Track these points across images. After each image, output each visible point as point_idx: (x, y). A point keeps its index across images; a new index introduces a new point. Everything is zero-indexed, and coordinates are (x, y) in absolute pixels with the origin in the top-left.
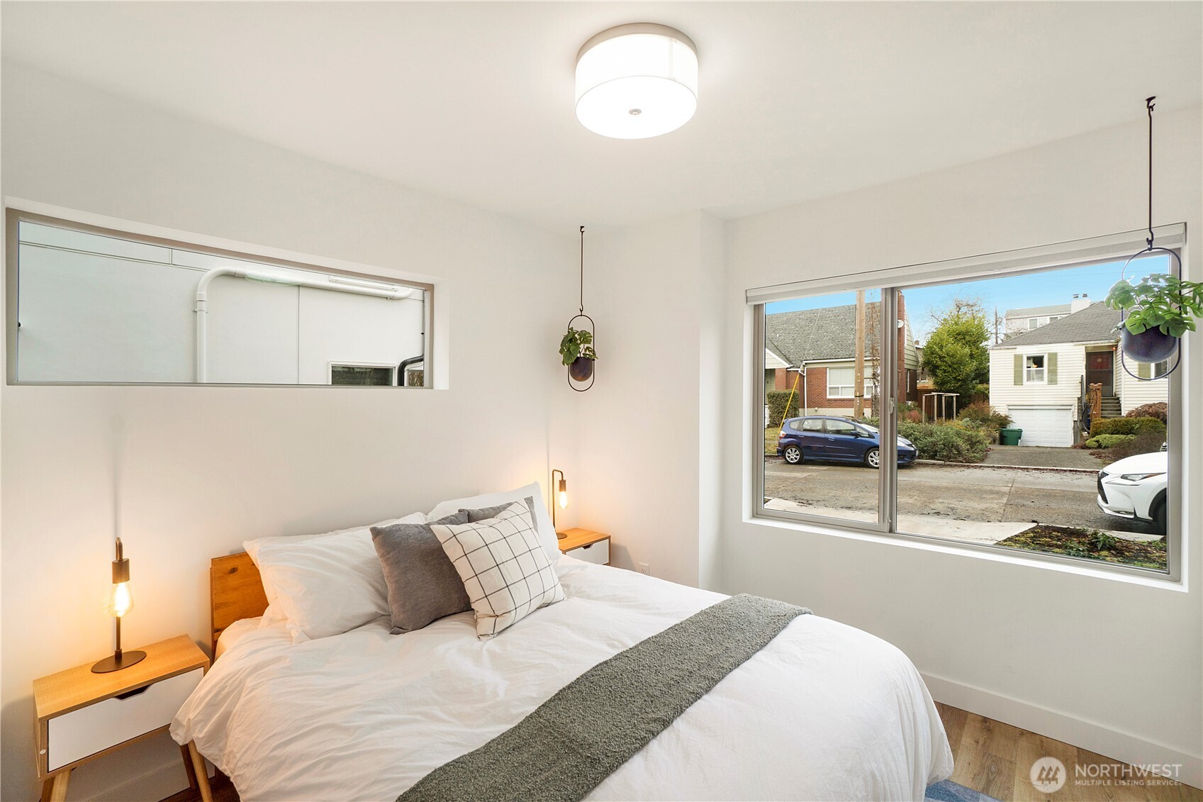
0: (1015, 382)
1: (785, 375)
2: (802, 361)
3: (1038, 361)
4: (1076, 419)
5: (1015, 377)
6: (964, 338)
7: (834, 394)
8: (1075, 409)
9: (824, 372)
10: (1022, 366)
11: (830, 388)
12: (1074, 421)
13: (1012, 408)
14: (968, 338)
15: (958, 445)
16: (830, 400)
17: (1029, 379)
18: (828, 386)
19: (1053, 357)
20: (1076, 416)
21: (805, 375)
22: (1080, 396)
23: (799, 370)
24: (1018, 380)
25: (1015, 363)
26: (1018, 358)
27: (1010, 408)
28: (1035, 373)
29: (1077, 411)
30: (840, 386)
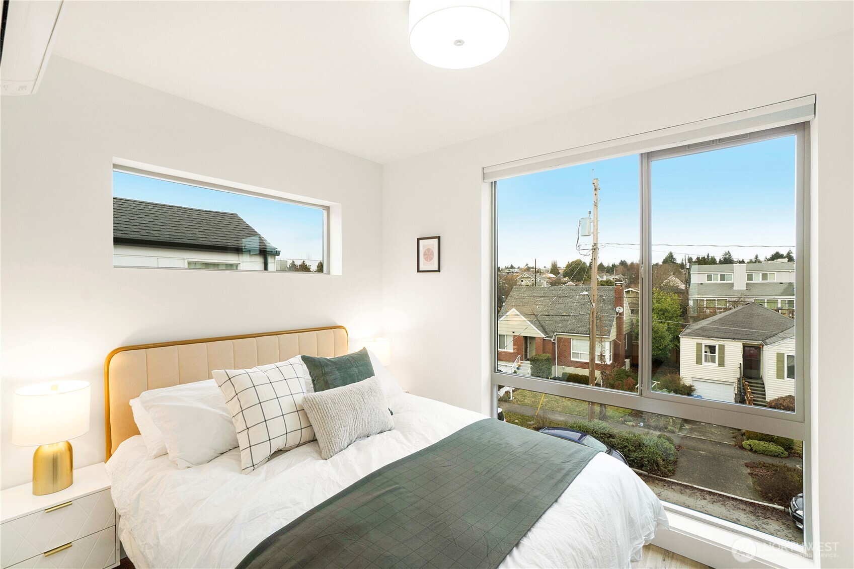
0: (697, 362)
1: (542, 343)
2: (554, 332)
3: (712, 349)
4: (737, 393)
5: (697, 358)
6: (664, 314)
7: (575, 358)
8: (736, 385)
9: (569, 341)
10: (701, 351)
11: (573, 353)
12: (735, 394)
13: (694, 379)
14: (666, 314)
15: (657, 461)
16: (573, 361)
17: (706, 361)
18: (572, 351)
19: (722, 348)
20: (737, 391)
21: (556, 342)
22: (739, 377)
23: (552, 339)
24: (699, 361)
25: (697, 349)
26: (699, 345)
27: (693, 379)
28: (710, 357)
29: (737, 387)
30: (580, 352)
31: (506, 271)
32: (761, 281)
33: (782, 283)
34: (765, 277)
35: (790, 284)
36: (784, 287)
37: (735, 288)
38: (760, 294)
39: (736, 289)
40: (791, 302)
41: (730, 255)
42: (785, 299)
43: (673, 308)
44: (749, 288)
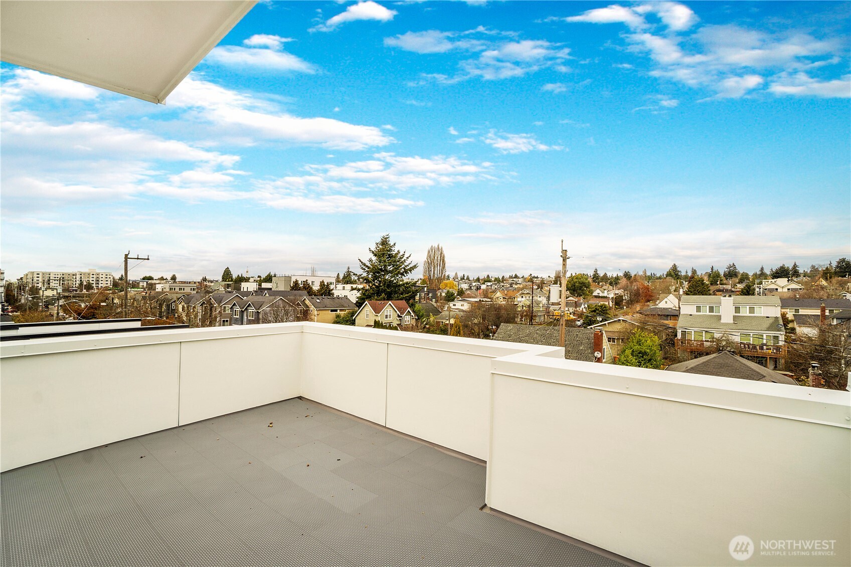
31: (510, 281)
32: (748, 314)
33: (768, 317)
34: (752, 310)
35: (777, 318)
36: (771, 321)
37: (722, 321)
38: (746, 328)
39: (724, 322)
40: (776, 338)
41: (735, 268)
42: (770, 335)
43: (652, 351)
44: (736, 321)
